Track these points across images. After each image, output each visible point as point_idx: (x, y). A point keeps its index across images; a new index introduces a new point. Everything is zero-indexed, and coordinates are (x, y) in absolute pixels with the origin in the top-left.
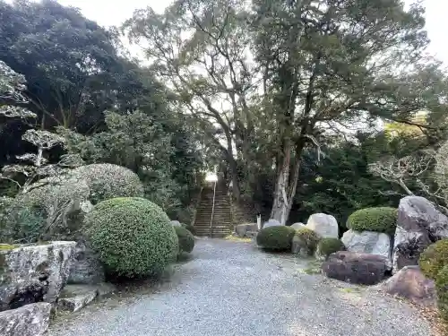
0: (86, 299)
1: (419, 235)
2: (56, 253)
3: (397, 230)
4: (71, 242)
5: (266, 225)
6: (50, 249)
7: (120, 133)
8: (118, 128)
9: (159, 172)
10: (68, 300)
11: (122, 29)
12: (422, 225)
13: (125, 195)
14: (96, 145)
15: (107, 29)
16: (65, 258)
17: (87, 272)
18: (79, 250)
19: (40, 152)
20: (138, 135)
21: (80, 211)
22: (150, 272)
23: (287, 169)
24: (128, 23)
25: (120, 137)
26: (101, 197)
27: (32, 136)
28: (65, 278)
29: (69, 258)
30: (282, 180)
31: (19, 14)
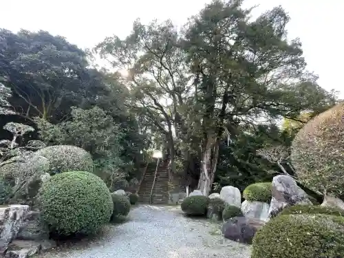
0: (30, 252)
1: (285, 204)
2: (11, 214)
3: (272, 200)
4: (24, 206)
5: (192, 194)
6: (7, 211)
7: (80, 123)
8: (79, 120)
9: (108, 152)
10: (15, 252)
11: (96, 49)
12: (287, 197)
13: (78, 169)
14: (61, 131)
15: (83, 50)
16: (18, 219)
17: (35, 230)
18: (31, 212)
19: (15, 138)
20: (95, 125)
21: (40, 181)
22: (84, 231)
23: (210, 150)
24: (100, 45)
25: (80, 126)
26: (59, 171)
27: (11, 127)
28: (14, 234)
29: (21, 218)
30: (206, 160)
31: (21, 41)
